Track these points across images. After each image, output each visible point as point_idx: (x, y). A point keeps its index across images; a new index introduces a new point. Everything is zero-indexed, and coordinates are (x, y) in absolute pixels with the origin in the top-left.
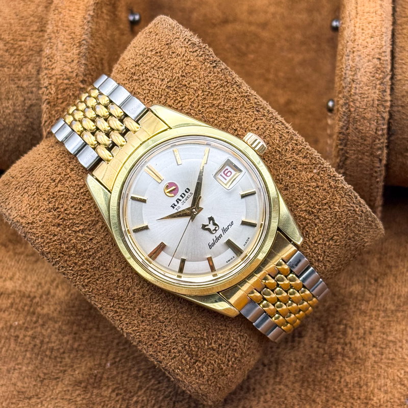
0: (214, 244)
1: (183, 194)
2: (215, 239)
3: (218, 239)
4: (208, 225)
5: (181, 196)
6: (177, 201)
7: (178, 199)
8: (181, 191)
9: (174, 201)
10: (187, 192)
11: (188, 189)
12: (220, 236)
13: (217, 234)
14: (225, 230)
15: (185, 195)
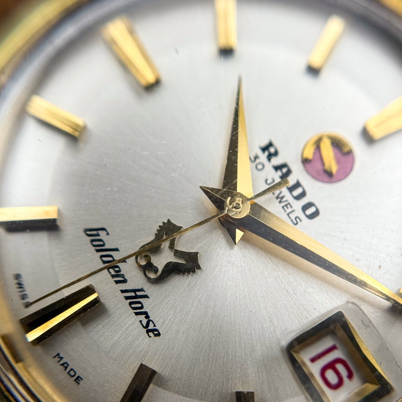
0: (100, 247)
1: (303, 194)
2: (117, 256)
3: (112, 266)
4: (172, 246)
5: (297, 185)
6: (284, 165)
7: (289, 172)
8: (315, 190)
9: (289, 155)
10: (305, 208)
11: (316, 214)
12: (120, 279)
13: (130, 270)
14: (135, 299)
15: (298, 198)
